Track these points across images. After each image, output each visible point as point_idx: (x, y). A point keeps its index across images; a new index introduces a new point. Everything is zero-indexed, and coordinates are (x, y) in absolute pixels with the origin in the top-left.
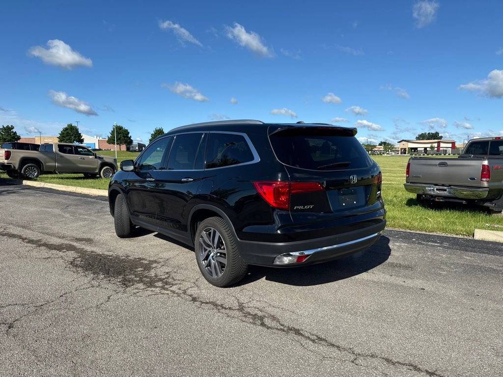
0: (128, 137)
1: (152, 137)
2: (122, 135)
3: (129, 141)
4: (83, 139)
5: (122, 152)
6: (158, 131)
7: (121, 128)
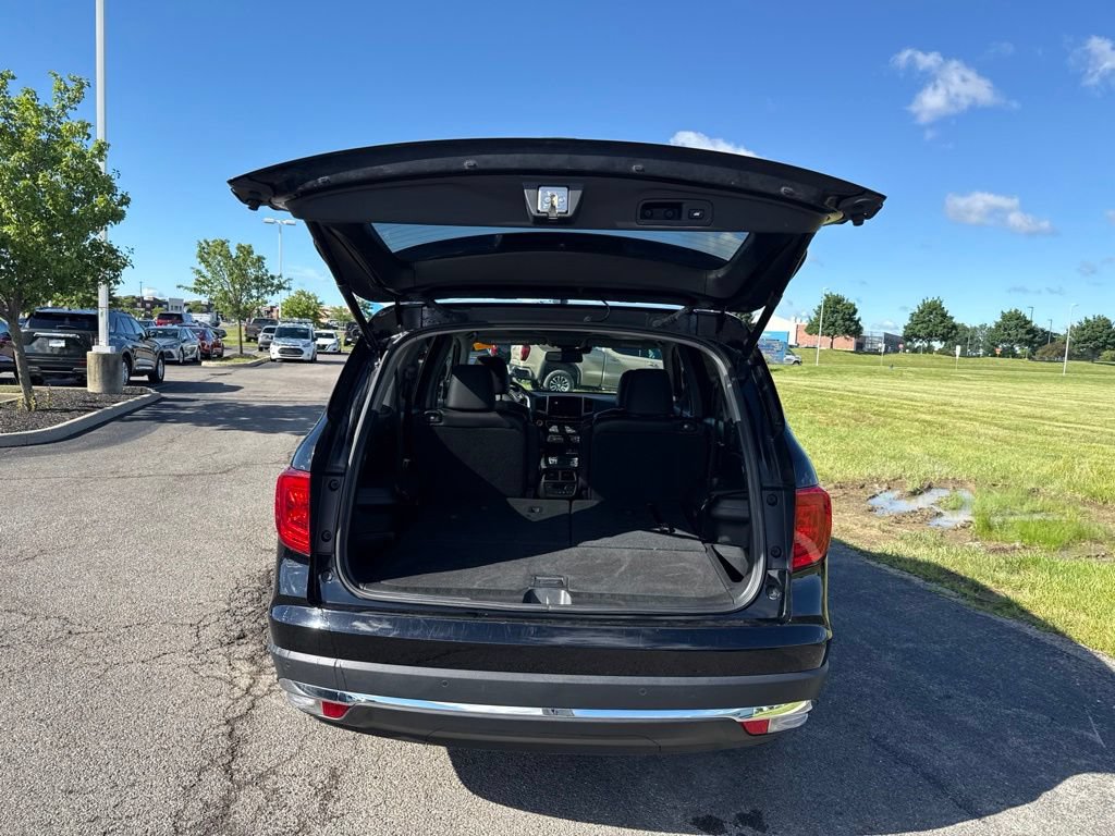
1: (912, 319)
2: (840, 315)
3: (853, 328)
5: (836, 353)
6: (930, 305)
7: (839, 301)
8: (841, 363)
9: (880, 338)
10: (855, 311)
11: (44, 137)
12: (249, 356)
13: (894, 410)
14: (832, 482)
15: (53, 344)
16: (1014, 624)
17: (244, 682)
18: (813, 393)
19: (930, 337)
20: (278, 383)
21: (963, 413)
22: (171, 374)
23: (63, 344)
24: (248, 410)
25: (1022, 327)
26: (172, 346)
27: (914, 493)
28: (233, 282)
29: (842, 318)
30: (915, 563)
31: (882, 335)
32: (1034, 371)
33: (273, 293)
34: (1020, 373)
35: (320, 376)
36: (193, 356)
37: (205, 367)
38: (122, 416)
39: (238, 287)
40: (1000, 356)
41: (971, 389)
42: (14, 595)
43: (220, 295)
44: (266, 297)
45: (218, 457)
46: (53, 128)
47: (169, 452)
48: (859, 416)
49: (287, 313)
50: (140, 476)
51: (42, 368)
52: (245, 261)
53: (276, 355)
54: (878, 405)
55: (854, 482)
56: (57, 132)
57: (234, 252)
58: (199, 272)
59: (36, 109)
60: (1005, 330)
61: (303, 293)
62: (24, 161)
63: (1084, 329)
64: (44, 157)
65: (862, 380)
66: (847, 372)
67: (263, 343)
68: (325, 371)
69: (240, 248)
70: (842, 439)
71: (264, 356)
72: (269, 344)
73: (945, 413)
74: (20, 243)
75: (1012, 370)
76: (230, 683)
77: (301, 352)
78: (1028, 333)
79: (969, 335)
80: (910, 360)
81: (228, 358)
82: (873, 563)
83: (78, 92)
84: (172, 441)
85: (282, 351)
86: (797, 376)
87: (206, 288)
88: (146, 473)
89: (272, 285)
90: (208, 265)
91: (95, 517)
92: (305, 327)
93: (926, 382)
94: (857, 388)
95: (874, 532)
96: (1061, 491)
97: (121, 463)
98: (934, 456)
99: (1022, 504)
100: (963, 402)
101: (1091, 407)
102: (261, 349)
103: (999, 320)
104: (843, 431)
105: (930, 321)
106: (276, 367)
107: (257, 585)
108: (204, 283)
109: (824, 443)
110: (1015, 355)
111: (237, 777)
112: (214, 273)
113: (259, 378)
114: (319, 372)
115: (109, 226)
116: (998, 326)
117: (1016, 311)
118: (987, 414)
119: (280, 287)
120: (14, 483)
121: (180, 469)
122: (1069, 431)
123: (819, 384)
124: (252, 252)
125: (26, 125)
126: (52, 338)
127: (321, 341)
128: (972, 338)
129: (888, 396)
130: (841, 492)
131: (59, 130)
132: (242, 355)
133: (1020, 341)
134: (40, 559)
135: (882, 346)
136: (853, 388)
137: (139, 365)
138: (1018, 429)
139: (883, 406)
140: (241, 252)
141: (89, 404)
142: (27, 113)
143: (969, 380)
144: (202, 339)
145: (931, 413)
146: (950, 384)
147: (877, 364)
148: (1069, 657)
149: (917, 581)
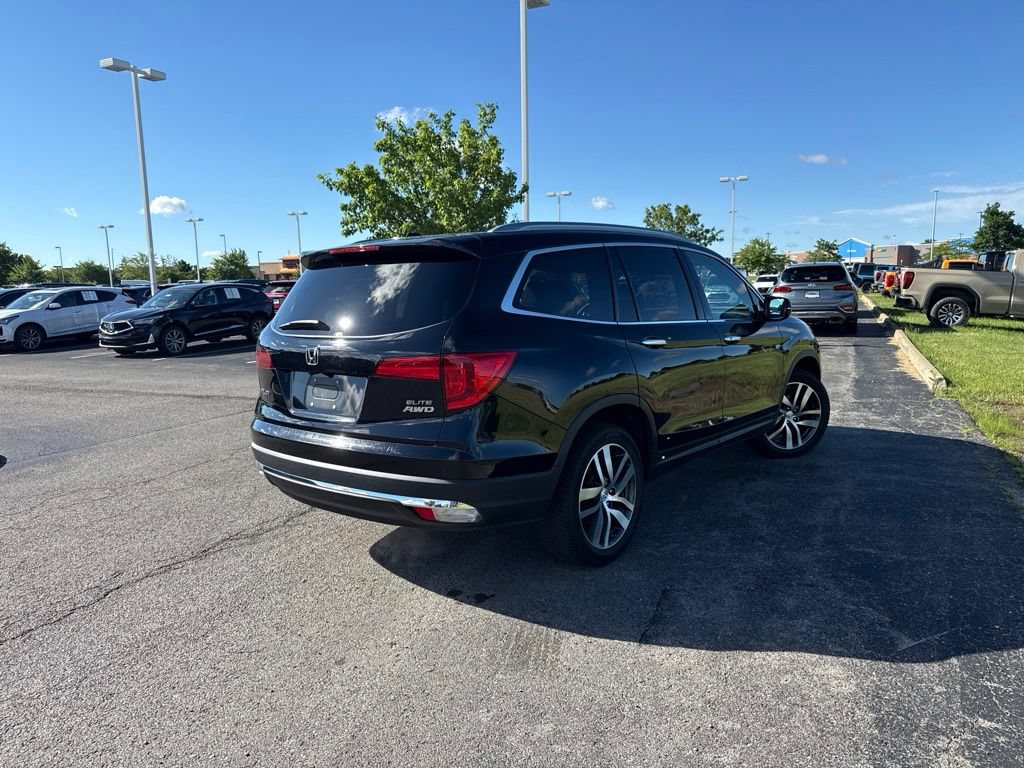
52: (681, 220)
57: (674, 214)
69: (679, 209)
89: (705, 238)
124: (688, 211)
140: (680, 213)
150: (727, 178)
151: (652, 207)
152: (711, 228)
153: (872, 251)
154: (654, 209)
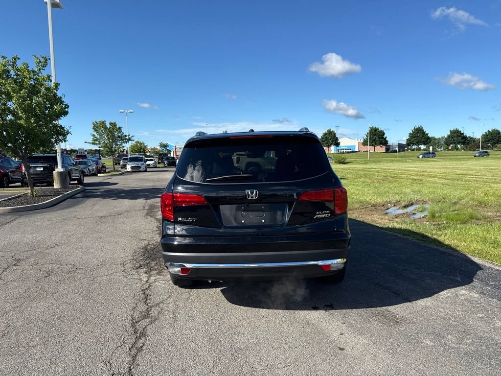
0: (383, 138)
1: (410, 136)
2: (377, 136)
3: (384, 141)
4: (339, 143)
5: (376, 153)
6: (417, 129)
7: (376, 130)
8: (379, 158)
9: (397, 145)
10: (384, 134)
11: (32, 82)
12: (118, 171)
13: (401, 175)
14: (370, 204)
15: (38, 169)
16: (436, 247)
17: (145, 279)
18: (365, 171)
19: (418, 143)
20: (132, 181)
21: (431, 175)
22: (87, 180)
23: (42, 169)
24: (123, 191)
25: (459, 136)
26: (84, 168)
27: (405, 207)
28: (109, 139)
29: (378, 138)
30: (400, 229)
31: (397, 144)
32: (466, 156)
33: (126, 143)
34: (459, 157)
35: (150, 177)
36: (94, 172)
37: (100, 176)
38: (71, 197)
39: (111, 141)
40: (451, 150)
41: (437, 165)
42: (51, 258)
43: (103, 145)
44: (124, 145)
45: (116, 210)
46: (36, 78)
47: (94, 209)
48: (385, 179)
49: (132, 151)
50: (85, 218)
51: (34, 180)
52: (113, 129)
53: (130, 170)
54: (394, 174)
55: (379, 204)
56: (37, 80)
57: (108, 126)
58: (94, 135)
59: (28, 71)
60: (452, 138)
61: (138, 142)
62: (27, 93)
63: (487, 135)
64: (34, 91)
65: (388, 164)
66: (381, 162)
67: (123, 165)
68: (152, 175)
69: (111, 124)
70: (376, 188)
71: (124, 170)
72: (126, 165)
73: (423, 175)
74: (27, 127)
75: (457, 156)
76: (140, 280)
77: (140, 167)
78: (462, 139)
79: (437, 142)
80: (410, 154)
81: (108, 172)
82: (382, 231)
83: (45, 63)
84: (94, 205)
85: (132, 168)
86: (359, 164)
87: (97, 142)
88: (87, 217)
89: (126, 139)
90: (97, 132)
91: (72, 233)
92: (141, 156)
93: (417, 163)
94: (385, 168)
95: (386, 221)
96: (467, 202)
97: (76, 214)
98: (415, 192)
99: (450, 208)
100: (432, 170)
101: (489, 169)
102: (122, 168)
103: (449, 134)
104: (377, 185)
105: (418, 136)
106: (130, 174)
107: (142, 250)
108: (96, 140)
109: (368, 190)
110: (457, 149)
111: (149, 304)
112: (100, 135)
113: (124, 179)
114: (149, 175)
115: (62, 118)
116: (449, 136)
117: (456, 129)
118: (442, 175)
119: (129, 140)
120: (36, 223)
121: (101, 215)
122: (477, 179)
123: (369, 167)
124: (116, 125)
125: (25, 78)
126: (38, 167)
127: (148, 163)
128: (438, 143)
129: (398, 170)
130: (374, 208)
131: (38, 79)
132: (115, 170)
133: (459, 143)
134: (56, 247)
135: (397, 149)
136: (383, 168)
137: (74, 176)
138: (454, 179)
139: (396, 174)
140: (112, 126)
141: (57, 193)
142: (25, 73)
143: (436, 161)
144: (97, 165)
145: (417, 176)
146: (428, 164)
147: (396, 157)
148: (454, 256)
149: (399, 235)
150: (123, 111)
151: (96, 122)
152: (127, 134)
153: (176, 148)
154: (97, 123)
